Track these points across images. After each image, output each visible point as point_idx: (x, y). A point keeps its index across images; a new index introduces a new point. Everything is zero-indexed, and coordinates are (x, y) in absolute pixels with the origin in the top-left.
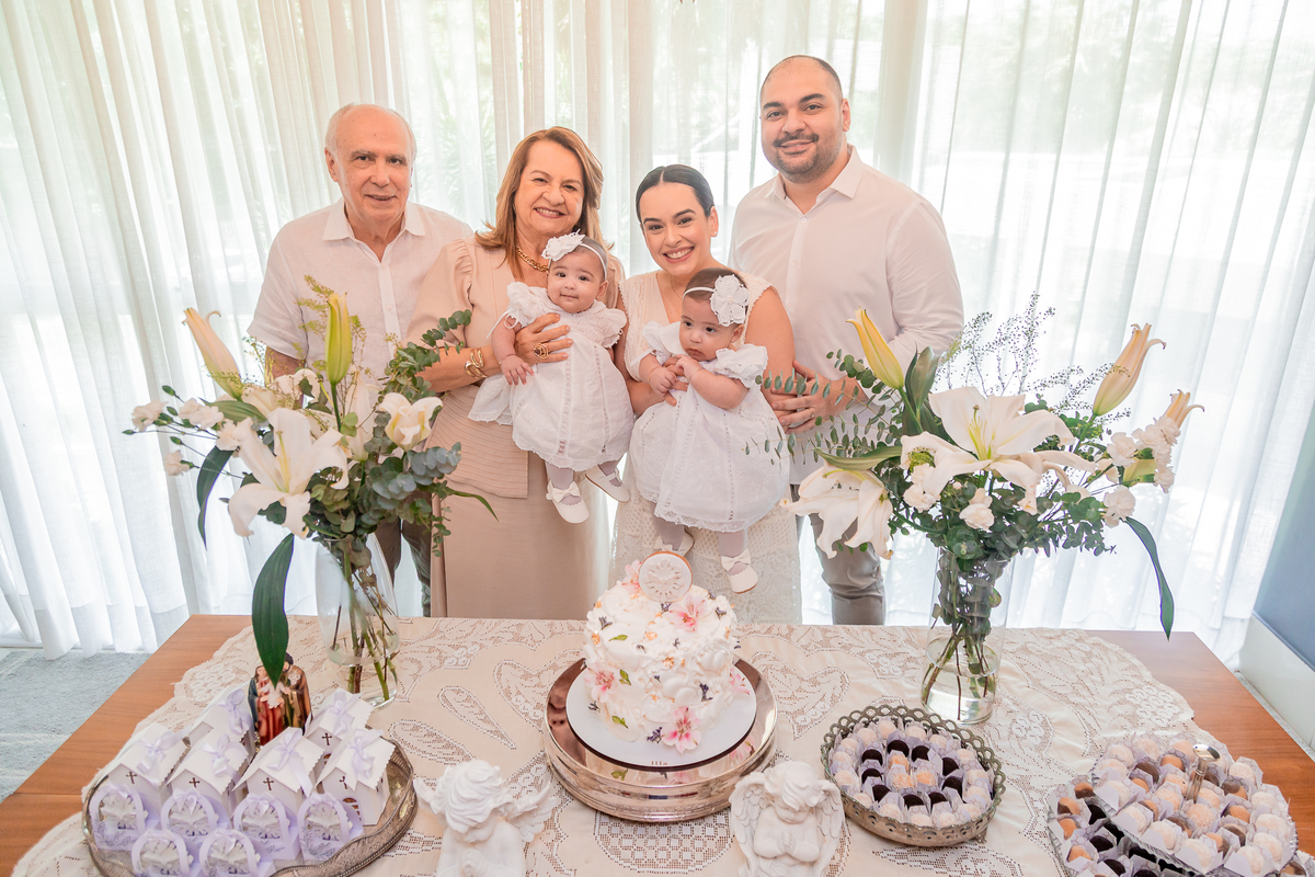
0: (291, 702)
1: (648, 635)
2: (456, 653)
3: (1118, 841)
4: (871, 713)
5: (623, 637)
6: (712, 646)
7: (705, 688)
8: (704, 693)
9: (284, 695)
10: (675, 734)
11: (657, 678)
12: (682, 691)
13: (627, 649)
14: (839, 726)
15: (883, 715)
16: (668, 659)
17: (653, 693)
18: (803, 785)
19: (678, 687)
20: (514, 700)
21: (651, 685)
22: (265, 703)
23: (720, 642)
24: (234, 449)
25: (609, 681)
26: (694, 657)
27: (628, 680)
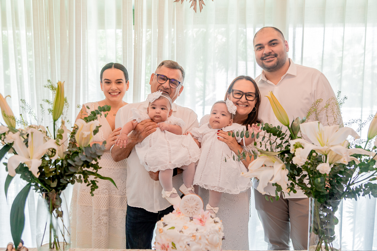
1: (185, 227)
5: (173, 228)
6: (213, 232)
11: (189, 245)
13: (176, 231)
16: (193, 236)
19: (198, 250)
21: (185, 249)
23: (217, 231)
24: (12, 142)
25: (167, 248)
26: (205, 236)
27: (175, 247)
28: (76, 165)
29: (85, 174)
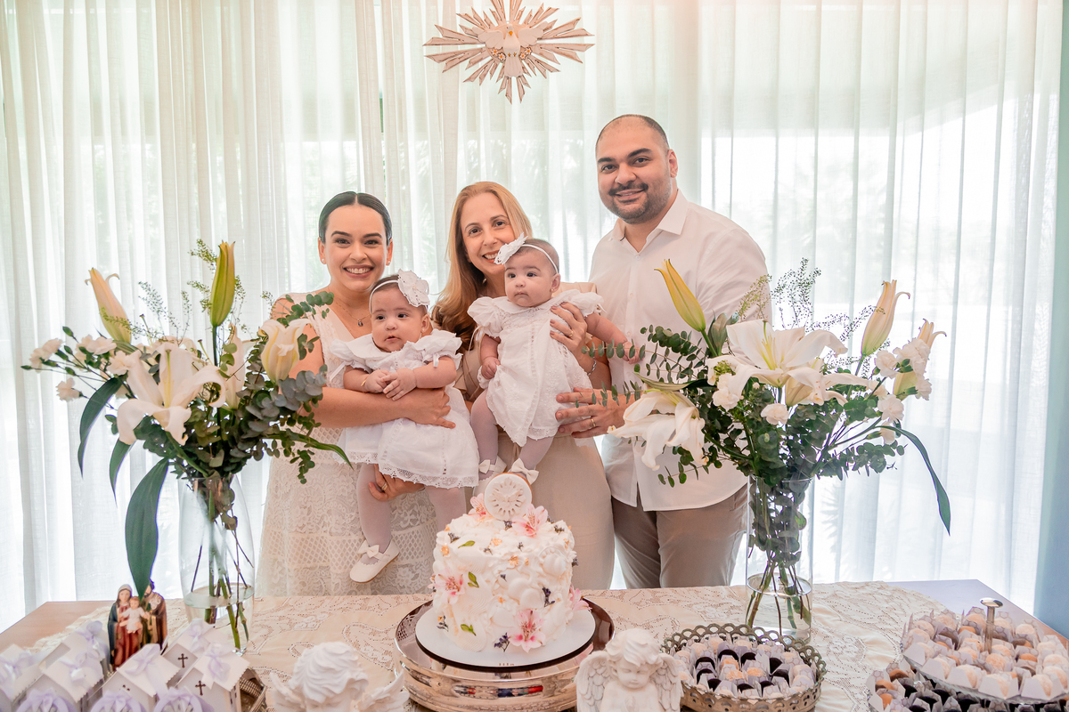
0: (149, 628)
1: (495, 542)
2: (305, 620)
3: (931, 707)
4: (701, 631)
5: (471, 543)
6: (553, 550)
7: (547, 592)
8: (547, 596)
9: (143, 621)
10: (520, 638)
11: (504, 577)
12: (527, 592)
13: (476, 550)
14: (673, 640)
15: (711, 633)
16: (513, 559)
17: (500, 595)
18: (643, 643)
19: (523, 587)
20: (362, 649)
21: (497, 586)
22: (124, 629)
23: (560, 548)
24: (123, 373)
25: (459, 585)
26: (536, 558)
27: (476, 583)
28: (265, 417)
29: (287, 438)
